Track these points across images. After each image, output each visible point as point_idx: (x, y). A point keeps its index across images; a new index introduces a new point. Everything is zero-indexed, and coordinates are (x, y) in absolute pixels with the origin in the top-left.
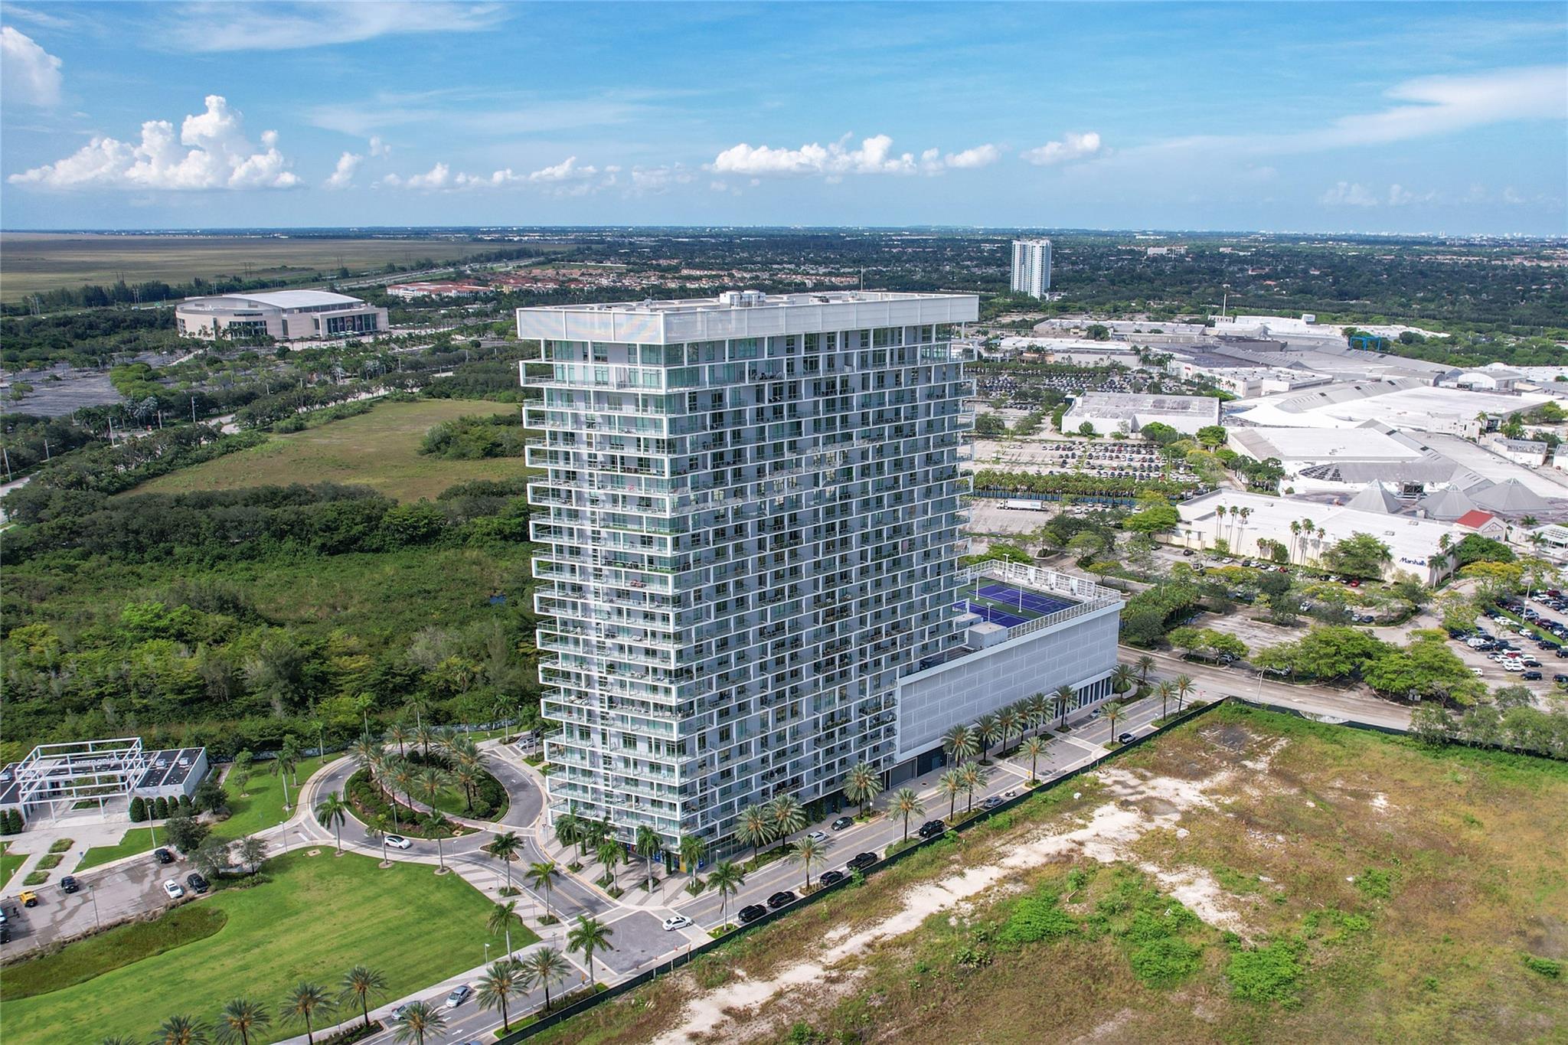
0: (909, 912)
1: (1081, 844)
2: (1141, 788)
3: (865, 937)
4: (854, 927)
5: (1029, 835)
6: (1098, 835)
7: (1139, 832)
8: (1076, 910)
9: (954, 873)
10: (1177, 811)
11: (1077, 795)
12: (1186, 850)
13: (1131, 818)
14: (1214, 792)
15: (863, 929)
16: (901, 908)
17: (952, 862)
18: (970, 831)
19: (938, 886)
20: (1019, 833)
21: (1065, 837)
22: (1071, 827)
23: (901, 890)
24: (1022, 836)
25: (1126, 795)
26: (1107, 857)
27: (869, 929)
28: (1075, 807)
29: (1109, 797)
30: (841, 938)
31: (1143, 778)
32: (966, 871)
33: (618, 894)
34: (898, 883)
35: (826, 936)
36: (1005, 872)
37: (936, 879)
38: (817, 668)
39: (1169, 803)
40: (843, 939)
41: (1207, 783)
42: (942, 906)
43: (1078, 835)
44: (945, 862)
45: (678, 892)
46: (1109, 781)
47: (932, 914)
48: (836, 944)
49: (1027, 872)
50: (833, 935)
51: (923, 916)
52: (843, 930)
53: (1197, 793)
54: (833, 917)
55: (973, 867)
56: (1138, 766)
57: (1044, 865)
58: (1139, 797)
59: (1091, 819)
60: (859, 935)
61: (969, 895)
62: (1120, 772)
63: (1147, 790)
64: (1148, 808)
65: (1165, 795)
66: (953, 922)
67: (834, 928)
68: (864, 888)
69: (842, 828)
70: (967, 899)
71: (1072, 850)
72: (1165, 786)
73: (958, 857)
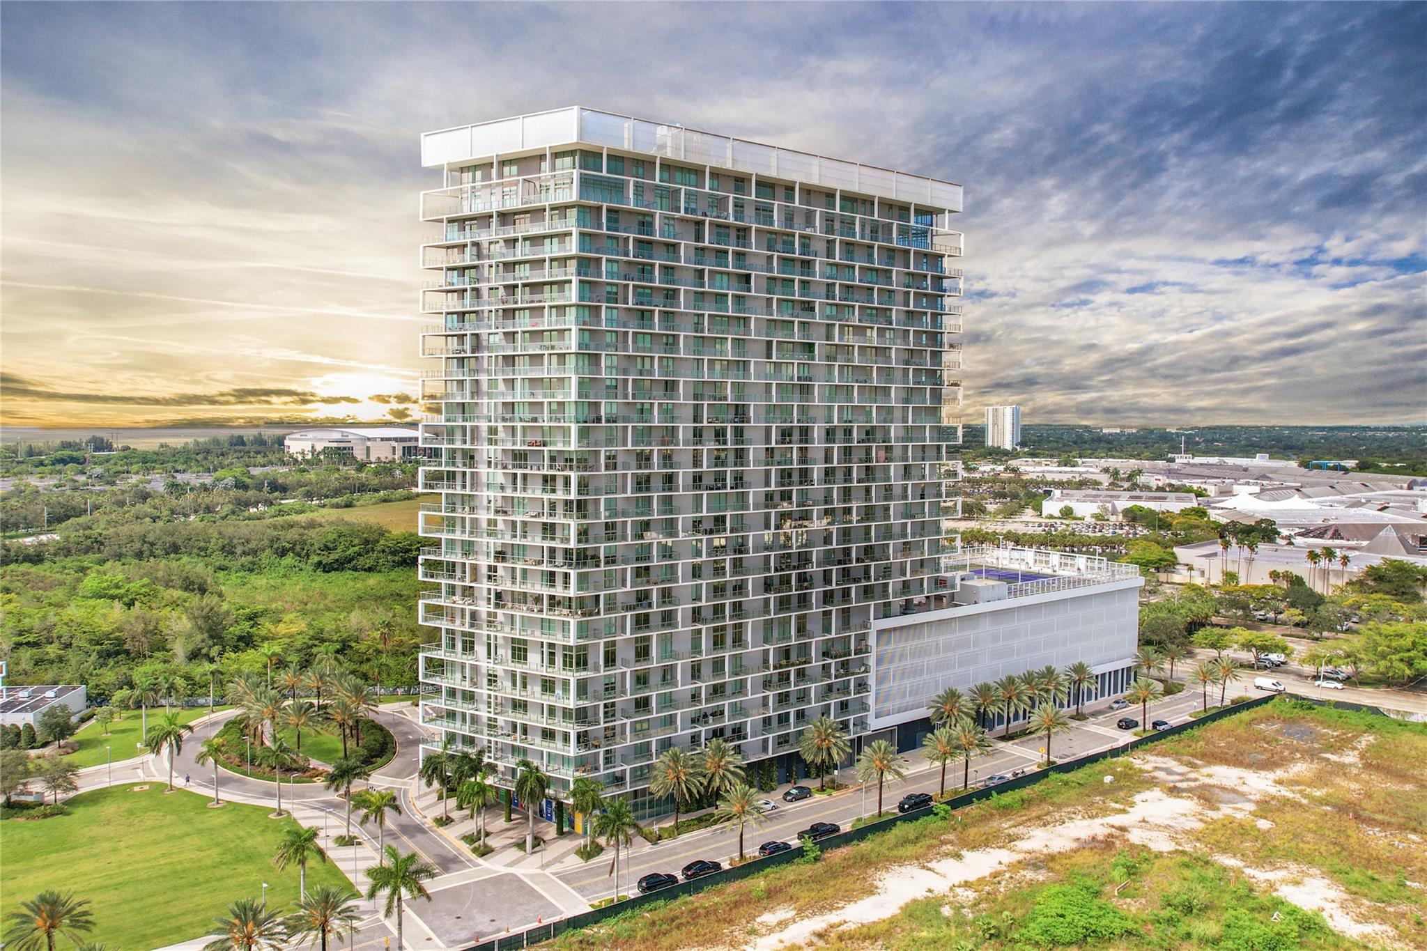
0: (883, 896)
1: (1123, 829)
2: (1193, 775)
3: (818, 923)
4: (800, 911)
5: (1048, 818)
6: (1144, 821)
7: (1201, 820)
8: (1132, 907)
9: (947, 855)
10: (1249, 801)
11: (1108, 779)
12: (1277, 843)
13: (1187, 805)
14: (1293, 782)
15: (814, 914)
16: (871, 891)
17: (943, 843)
18: (967, 809)
19: (924, 867)
20: (1034, 814)
21: (1099, 821)
22: (1105, 812)
23: (870, 872)
24: (1039, 818)
25: (1173, 782)
26: (1162, 844)
27: (822, 914)
28: (1107, 791)
29: (1152, 783)
30: (780, 923)
31: (1193, 766)
32: (964, 852)
33: (485, 852)
34: (867, 862)
35: (759, 920)
36: (1020, 857)
37: (922, 860)
38: (768, 586)
39: (1234, 791)
40: (783, 925)
41: (1279, 773)
42: (930, 891)
43: (1118, 820)
44: (935, 842)
45: (565, 855)
46: (1148, 767)
47: (915, 901)
48: (771, 930)
49: (1052, 858)
50: (768, 918)
51: (902, 903)
52: (784, 913)
53: (1270, 783)
54: (773, 895)
55: (973, 848)
56: (1183, 754)
57: (1075, 851)
58: (1192, 784)
59: (1132, 805)
60: (806, 921)
61: (970, 879)
62: (1160, 759)
63: (1201, 778)
64: (1207, 796)
65: (1228, 783)
66: (946, 911)
67: (772, 910)
68: (819, 864)
69: (797, 798)
70: (967, 885)
71: (1111, 836)
72: (1223, 775)
73: (951, 837)
